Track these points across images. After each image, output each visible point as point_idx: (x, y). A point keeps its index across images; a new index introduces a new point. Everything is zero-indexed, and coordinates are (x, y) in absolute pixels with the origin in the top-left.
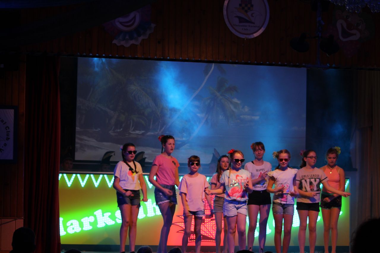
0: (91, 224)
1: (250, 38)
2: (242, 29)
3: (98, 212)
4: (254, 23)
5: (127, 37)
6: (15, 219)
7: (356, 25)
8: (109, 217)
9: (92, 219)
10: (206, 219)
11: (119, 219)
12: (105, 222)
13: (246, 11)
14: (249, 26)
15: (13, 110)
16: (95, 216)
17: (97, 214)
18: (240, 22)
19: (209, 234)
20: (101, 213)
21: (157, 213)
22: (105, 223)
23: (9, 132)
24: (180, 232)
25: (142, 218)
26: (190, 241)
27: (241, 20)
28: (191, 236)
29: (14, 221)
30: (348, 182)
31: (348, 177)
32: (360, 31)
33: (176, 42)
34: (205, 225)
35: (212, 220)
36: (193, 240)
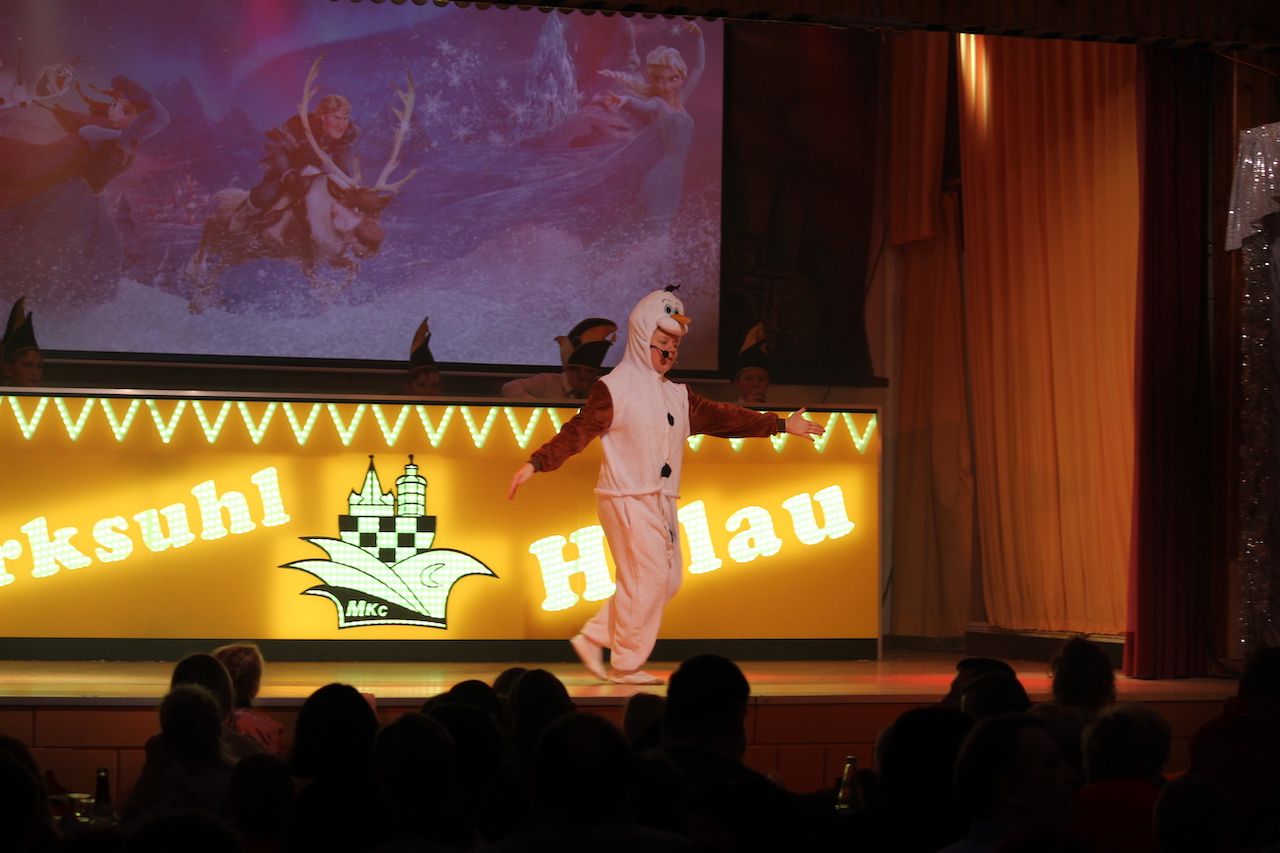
0: (10, 565)
3: (35, 527)
8: (74, 541)
9: (12, 549)
10: (398, 550)
11: (104, 548)
12: (59, 558)
16: (24, 540)
17: (30, 534)
19: (412, 600)
20: (45, 530)
21: (233, 526)
22: (57, 562)
25: (183, 544)
26: (348, 624)
28: (349, 608)
30: (872, 423)
31: (873, 407)
34: (398, 568)
35: (420, 551)
36: (358, 619)
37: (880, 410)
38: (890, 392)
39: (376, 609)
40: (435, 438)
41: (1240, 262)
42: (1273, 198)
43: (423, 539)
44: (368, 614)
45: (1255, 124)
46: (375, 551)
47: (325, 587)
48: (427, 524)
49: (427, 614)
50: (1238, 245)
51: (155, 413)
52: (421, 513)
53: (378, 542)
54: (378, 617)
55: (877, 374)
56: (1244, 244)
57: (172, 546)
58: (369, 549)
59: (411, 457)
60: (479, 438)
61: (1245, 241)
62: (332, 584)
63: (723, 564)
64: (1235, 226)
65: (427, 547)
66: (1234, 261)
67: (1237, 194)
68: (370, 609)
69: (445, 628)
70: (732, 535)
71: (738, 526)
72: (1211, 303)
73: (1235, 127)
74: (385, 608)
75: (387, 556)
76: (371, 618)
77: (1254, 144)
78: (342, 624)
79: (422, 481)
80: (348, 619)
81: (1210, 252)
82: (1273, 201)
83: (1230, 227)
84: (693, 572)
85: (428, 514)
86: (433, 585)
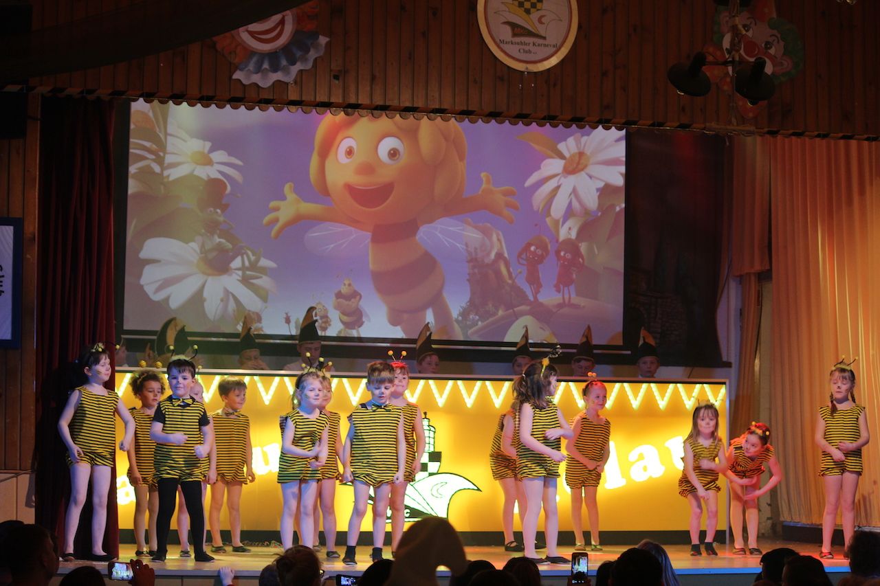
1: (535, 70)
2: (519, 51)
4: (544, 38)
5: (266, 66)
6: (17, 475)
7: (763, 45)
13: (528, 12)
14: (534, 44)
15: (12, 228)
18: (514, 35)
19: (426, 506)
23: (3, 276)
27: (518, 30)
29: (15, 479)
30: (723, 391)
31: (723, 380)
32: (772, 58)
33: (373, 78)
34: (418, 485)
35: (431, 474)
37: (727, 383)
38: (733, 371)
40: (441, 401)
43: (433, 467)
47: (370, 497)
48: (436, 457)
49: (436, 515)
51: (260, 386)
52: (432, 450)
55: (725, 359)
57: (270, 471)
59: (425, 413)
60: (469, 401)
63: (627, 482)
65: (436, 472)
70: (633, 463)
71: (637, 457)
74: (408, 511)
79: (432, 429)
84: (608, 488)
85: (436, 450)
86: (439, 496)
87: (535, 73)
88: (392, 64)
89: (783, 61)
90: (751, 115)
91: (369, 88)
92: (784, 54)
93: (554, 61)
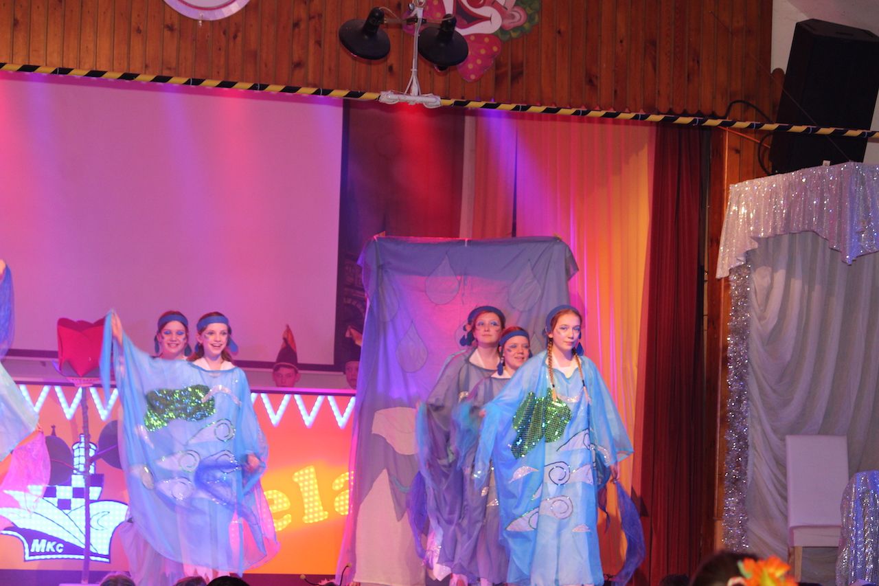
1: (211, 19)
10: (73, 500)
24: (5, 532)
26: (32, 558)
28: (33, 546)
32: (501, 10)
33: (16, 23)
34: (72, 514)
35: (90, 502)
36: (40, 554)
39: (55, 547)
40: (104, 413)
41: (728, 286)
42: (751, 237)
43: (95, 492)
44: (48, 550)
45: (741, 180)
46: (54, 501)
47: (14, 528)
48: (95, 480)
49: (94, 551)
50: (726, 274)
52: (92, 471)
53: (57, 494)
54: (56, 553)
56: (730, 273)
58: (50, 499)
61: (731, 271)
62: (20, 526)
63: (329, 515)
64: (723, 259)
65: (96, 498)
66: (723, 287)
67: (726, 234)
68: (50, 546)
69: (110, 562)
70: (338, 493)
71: (342, 486)
72: (706, 319)
73: (726, 182)
74: (61, 545)
75: (64, 505)
76: (50, 553)
77: (740, 195)
78: (27, 557)
79: (93, 447)
80: (31, 554)
81: (706, 278)
82: (753, 240)
83: (720, 259)
84: (306, 522)
85: (99, 472)
86: (101, 528)
87: (213, 21)
88: (38, 7)
89: (513, 13)
90: (473, 77)
91: (9, 36)
92: (515, 5)
93: (234, 8)
